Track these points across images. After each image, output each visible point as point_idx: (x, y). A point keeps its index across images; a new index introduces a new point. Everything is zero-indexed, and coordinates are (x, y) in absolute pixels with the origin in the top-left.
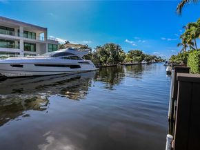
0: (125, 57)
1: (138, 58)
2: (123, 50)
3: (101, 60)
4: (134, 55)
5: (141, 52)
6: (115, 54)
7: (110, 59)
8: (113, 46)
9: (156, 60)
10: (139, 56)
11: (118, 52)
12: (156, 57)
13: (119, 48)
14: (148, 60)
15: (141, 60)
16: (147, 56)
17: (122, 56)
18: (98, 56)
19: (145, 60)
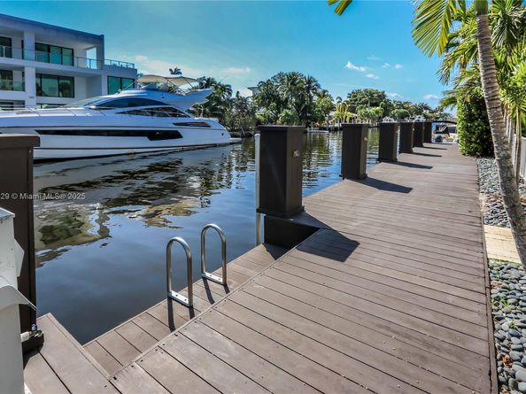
0: (332, 108)
1: (372, 110)
2: (324, 92)
3: (258, 116)
4: (363, 103)
5: (382, 96)
6: (303, 101)
7: (287, 115)
8: (296, 79)
9: (425, 116)
10: (377, 105)
11: (311, 97)
12: (426, 108)
13: (313, 84)
14: (403, 116)
15: (380, 115)
16: (401, 105)
17: (323, 107)
18: (249, 108)
19: (393, 116)
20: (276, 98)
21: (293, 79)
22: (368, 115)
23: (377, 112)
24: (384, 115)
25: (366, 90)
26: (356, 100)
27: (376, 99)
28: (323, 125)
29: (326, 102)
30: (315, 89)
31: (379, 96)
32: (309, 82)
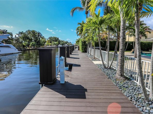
0: (46, 42)
1: (56, 43)
2: (43, 37)
3: (23, 44)
4: (53, 41)
5: (58, 39)
6: (37, 40)
7: (33, 43)
8: (35, 32)
9: (68, 45)
10: (57, 41)
11: (39, 38)
12: (68, 42)
13: (40, 34)
14: (63, 44)
15: (58, 44)
16: (62, 41)
17: (43, 41)
18: (20, 41)
19: (61, 44)
20: (28, 38)
21: (34, 32)
22: (55, 44)
23: (57, 43)
24: (59, 44)
25: (54, 37)
26: (51, 40)
27: (56, 39)
28: (43, 47)
29: (44, 40)
30: (40, 36)
31: (57, 39)
32: (39, 34)
